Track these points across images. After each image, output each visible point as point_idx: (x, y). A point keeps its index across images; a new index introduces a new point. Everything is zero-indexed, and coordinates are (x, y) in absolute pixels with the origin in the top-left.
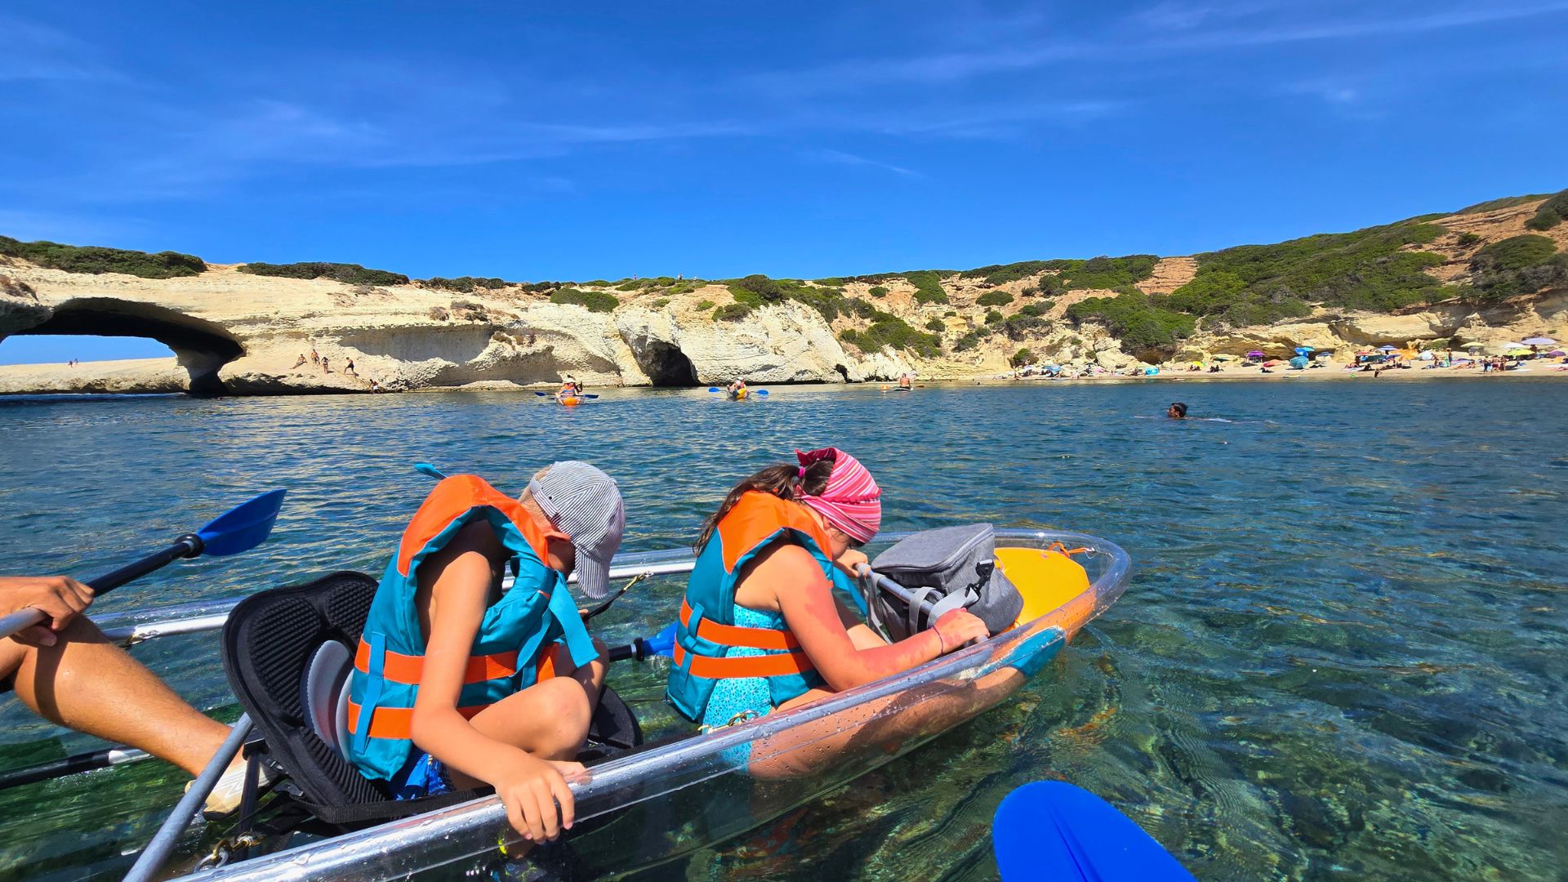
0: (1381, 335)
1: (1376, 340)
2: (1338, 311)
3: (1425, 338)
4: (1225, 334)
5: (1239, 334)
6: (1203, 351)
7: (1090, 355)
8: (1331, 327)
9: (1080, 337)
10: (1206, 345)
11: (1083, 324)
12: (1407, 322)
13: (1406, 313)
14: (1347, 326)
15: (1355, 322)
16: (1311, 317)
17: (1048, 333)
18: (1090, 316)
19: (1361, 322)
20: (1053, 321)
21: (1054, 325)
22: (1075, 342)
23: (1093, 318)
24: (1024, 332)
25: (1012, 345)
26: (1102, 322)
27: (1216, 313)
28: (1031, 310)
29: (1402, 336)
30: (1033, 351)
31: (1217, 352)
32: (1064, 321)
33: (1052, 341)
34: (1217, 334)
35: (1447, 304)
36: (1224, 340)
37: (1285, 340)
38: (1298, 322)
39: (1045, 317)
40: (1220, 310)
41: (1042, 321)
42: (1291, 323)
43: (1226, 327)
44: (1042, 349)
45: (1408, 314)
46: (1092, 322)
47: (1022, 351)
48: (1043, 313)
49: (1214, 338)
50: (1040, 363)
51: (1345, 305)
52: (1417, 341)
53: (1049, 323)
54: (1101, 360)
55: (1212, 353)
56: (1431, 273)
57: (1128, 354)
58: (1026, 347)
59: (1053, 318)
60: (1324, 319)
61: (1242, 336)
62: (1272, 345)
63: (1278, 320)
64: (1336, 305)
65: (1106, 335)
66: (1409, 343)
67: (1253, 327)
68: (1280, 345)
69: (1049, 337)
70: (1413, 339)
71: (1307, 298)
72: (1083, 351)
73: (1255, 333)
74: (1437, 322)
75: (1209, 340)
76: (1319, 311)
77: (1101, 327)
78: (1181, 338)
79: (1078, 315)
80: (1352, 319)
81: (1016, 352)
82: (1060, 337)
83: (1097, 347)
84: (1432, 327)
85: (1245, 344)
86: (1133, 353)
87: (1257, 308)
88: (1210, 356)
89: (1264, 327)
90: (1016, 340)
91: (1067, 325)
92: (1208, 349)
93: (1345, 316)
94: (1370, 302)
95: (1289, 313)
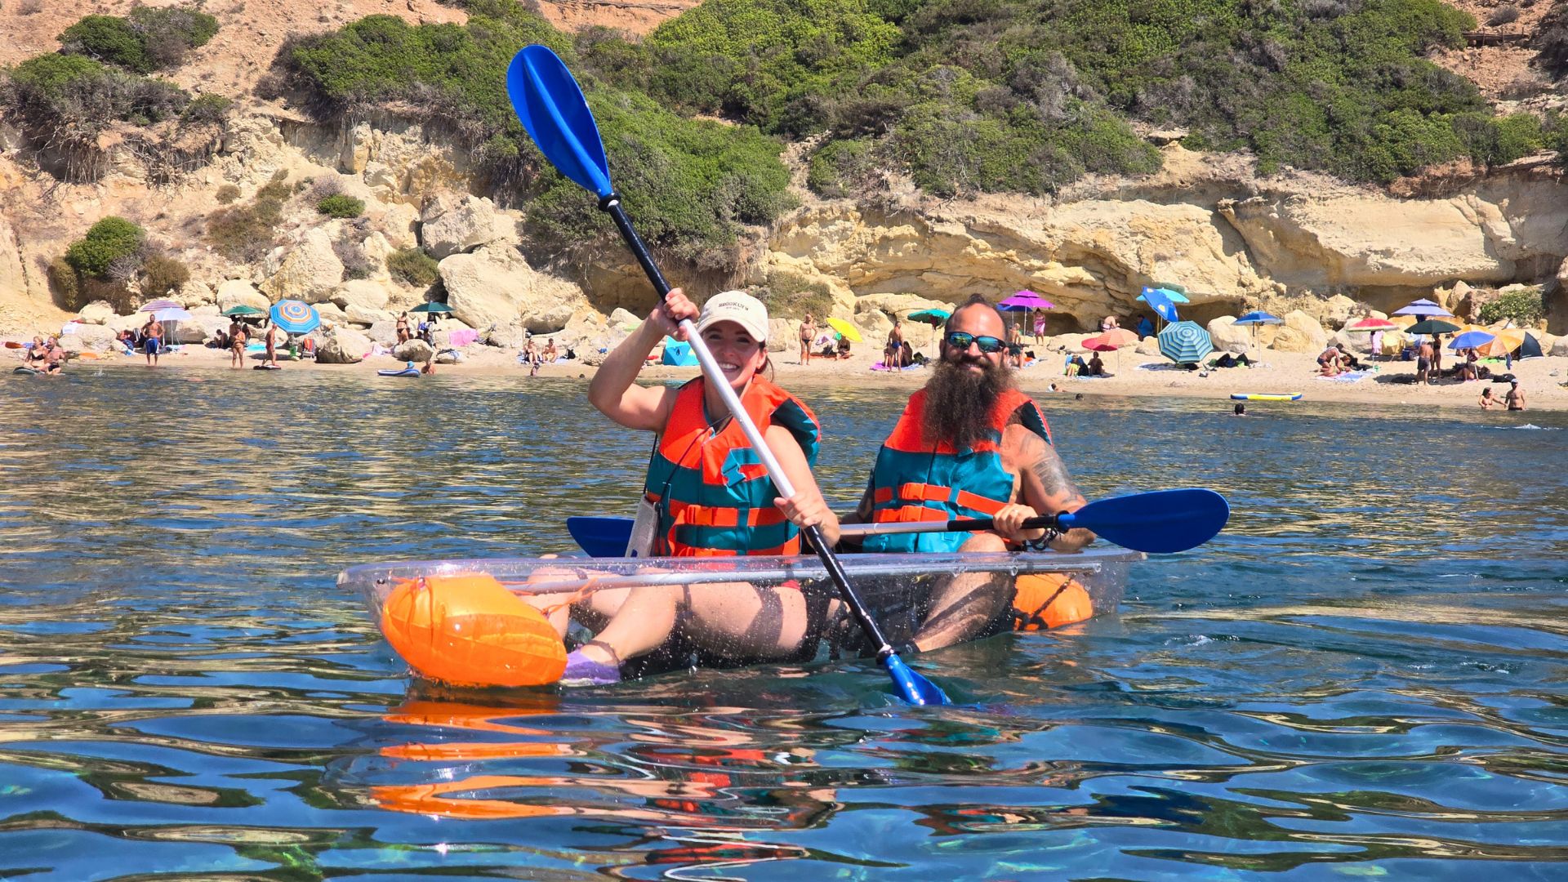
0: (1373, 259)
1: (1364, 278)
2: (1238, 165)
3: (1475, 281)
4: (905, 216)
5: (952, 217)
6: (828, 280)
7: (406, 268)
8: (1219, 219)
9: (353, 187)
10: (834, 253)
11: (363, 131)
12: (1431, 223)
13: (1425, 192)
14: (1270, 223)
15: (1296, 210)
16: (1162, 179)
17: (205, 155)
18: (388, 96)
19: (1313, 209)
20: (228, 104)
21: (235, 120)
22: (332, 205)
23: (400, 106)
24: (105, 141)
25: (48, 197)
26: (440, 125)
27: (859, 132)
28: (114, 40)
29: (1427, 267)
30: (151, 233)
31: (874, 285)
32: (276, 108)
33: (226, 195)
34: (875, 213)
35: (1526, 172)
36: (900, 239)
37: (1096, 258)
38: (1130, 195)
39: (185, 79)
40: (870, 121)
41: (178, 99)
42: (1106, 197)
43: (904, 191)
44: (189, 223)
45: (1431, 196)
46: (397, 123)
47: (104, 231)
48: (171, 61)
49: (863, 233)
50: (196, 288)
51: (1255, 148)
52: (1462, 289)
53: (209, 112)
54: (461, 293)
55: (856, 289)
56: (1451, 62)
57: (557, 273)
58: (113, 211)
59: (219, 88)
60: (1203, 191)
61: (959, 230)
62: (1057, 273)
63: (1070, 178)
64: (1229, 145)
65: (453, 182)
66: (1440, 292)
67: (996, 199)
68: (1079, 272)
69: (213, 175)
70: (1449, 283)
71: (1132, 107)
72: (377, 248)
73: (1004, 220)
74: (1503, 229)
75: (843, 235)
76: (1182, 163)
77: (434, 150)
78: (747, 219)
79: (339, 87)
80: (1286, 198)
81: (79, 232)
82: (263, 180)
83: (432, 235)
84: (1491, 244)
85: (972, 261)
86: (572, 273)
87: (990, 127)
88: (851, 299)
89: (1030, 204)
90: (60, 174)
91: (284, 124)
92: (841, 270)
93: (1263, 185)
94: (1325, 144)
95: (1097, 161)
